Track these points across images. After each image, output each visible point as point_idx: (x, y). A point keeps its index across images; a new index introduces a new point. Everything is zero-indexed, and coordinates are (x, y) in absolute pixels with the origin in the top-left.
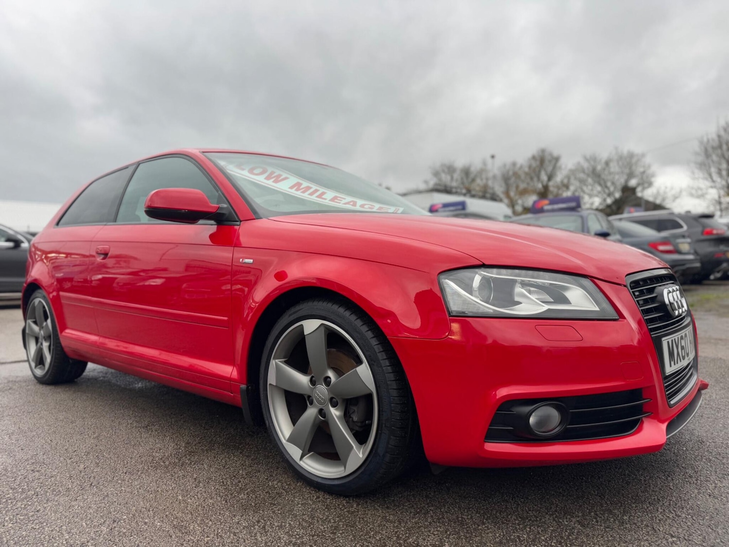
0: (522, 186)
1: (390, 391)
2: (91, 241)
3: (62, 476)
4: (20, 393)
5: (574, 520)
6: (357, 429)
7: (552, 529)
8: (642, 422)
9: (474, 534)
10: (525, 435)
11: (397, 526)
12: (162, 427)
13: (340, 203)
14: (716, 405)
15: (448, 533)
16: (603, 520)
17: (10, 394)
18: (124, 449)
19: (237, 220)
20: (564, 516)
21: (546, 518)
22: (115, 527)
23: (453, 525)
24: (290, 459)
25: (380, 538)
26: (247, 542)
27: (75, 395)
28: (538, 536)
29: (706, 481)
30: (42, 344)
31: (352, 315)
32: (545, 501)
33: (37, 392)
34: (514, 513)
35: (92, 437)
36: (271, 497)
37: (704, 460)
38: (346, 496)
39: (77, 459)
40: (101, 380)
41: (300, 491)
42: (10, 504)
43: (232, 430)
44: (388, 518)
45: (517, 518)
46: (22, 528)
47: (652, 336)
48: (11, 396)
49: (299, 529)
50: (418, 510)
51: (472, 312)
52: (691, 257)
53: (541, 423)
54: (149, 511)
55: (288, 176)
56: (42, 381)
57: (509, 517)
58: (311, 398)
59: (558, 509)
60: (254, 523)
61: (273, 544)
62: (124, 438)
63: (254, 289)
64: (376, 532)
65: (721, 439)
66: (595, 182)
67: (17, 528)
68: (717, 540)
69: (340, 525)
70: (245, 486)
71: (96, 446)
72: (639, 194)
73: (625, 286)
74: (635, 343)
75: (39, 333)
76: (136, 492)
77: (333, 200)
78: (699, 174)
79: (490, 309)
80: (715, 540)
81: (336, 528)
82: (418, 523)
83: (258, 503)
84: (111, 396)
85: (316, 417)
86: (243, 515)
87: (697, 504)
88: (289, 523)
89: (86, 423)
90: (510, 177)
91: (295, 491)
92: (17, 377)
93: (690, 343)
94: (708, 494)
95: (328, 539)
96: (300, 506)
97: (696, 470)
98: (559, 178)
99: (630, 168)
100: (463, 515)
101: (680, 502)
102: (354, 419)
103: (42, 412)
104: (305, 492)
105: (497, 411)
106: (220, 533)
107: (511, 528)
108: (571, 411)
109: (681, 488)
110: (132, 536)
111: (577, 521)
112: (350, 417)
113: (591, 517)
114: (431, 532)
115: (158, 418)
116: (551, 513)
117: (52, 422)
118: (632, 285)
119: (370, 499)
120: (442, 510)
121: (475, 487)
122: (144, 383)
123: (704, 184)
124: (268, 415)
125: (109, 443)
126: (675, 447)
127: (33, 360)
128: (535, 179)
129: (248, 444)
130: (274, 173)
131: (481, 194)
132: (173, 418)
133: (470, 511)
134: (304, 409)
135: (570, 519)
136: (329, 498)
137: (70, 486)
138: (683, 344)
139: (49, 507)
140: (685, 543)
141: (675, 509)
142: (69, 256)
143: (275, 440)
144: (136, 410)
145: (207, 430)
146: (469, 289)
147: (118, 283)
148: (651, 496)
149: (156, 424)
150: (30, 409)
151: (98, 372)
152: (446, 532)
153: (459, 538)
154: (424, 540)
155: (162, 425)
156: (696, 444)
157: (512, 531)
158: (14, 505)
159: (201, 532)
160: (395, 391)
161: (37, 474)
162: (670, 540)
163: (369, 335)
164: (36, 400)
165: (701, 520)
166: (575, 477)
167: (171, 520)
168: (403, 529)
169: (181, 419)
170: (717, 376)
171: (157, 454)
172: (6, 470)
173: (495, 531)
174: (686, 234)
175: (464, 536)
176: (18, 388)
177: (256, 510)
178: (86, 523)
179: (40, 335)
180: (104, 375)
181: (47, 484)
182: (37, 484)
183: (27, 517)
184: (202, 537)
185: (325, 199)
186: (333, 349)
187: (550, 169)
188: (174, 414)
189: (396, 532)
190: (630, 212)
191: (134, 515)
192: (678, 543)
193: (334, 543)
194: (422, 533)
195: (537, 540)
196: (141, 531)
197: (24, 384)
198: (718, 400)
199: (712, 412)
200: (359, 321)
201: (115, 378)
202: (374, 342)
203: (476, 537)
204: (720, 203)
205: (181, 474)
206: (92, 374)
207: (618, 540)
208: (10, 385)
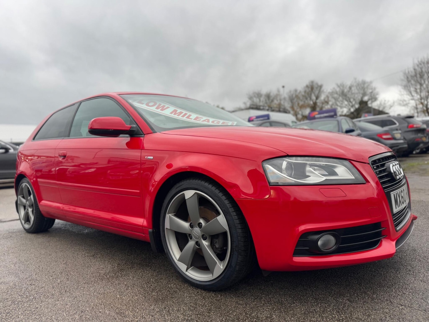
0: (301, 103)
1: (237, 230)
2: (55, 149)
3: (48, 287)
4: (17, 239)
5: (345, 299)
6: (218, 252)
7: (333, 304)
8: (382, 241)
9: (289, 309)
10: (316, 252)
11: (245, 307)
12: (102, 255)
13: (200, 121)
14: (421, 228)
15: (274, 309)
16: (362, 298)
17: (11, 240)
18: (82, 269)
19: (142, 134)
20: (339, 297)
21: (329, 298)
22: (83, 315)
23: (276, 305)
24: (180, 271)
25: (236, 314)
26: (160, 320)
27: (49, 239)
28: (326, 309)
29: (419, 273)
30: (28, 210)
31: (213, 187)
32: (328, 289)
33: (27, 238)
34: (311, 296)
35: (63, 263)
36: (170, 293)
37: (417, 261)
38: (214, 291)
39: (55, 276)
40: (64, 229)
41: (187, 289)
42: (20, 304)
43: (144, 255)
44: (239, 302)
45: (313, 299)
46: (29, 318)
47: (385, 191)
48: (12, 241)
49: (189, 311)
50: (256, 297)
51: (282, 183)
52: (402, 141)
53: (324, 244)
54: (101, 305)
55: (169, 106)
56: (28, 231)
57: (308, 299)
58: (191, 235)
59: (336, 292)
60: (163, 309)
61: (175, 321)
62: (81, 263)
63: (154, 174)
64: (233, 311)
65: (426, 248)
66: (343, 99)
67: (26, 318)
68: (427, 307)
69: (212, 308)
70: (155, 288)
71: (66, 268)
72: (370, 105)
73: (368, 164)
74: (375, 196)
75: (26, 204)
76: (92, 294)
77: (195, 119)
78: (404, 92)
79: (292, 180)
80: (426, 306)
81: (210, 310)
82: (257, 304)
83: (164, 297)
84: (71, 238)
85: (194, 246)
86: (156, 305)
87: (415, 286)
88: (183, 308)
89: (58, 255)
90: (293, 98)
91: (184, 289)
92: (14, 229)
93: (406, 194)
94: (420, 280)
95: (206, 316)
96: (188, 298)
97: (413, 266)
98: (322, 97)
99: (364, 90)
100: (282, 299)
101: (405, 286)
102: (216, 247)
103: (31, 250)
104: (190, 290)
105: (300, 238)
106: (143, 316)
107: (310, 305)
108: (341, 237)
109: (404, 277)
110: (93, 320)
111: (347, 299)
112: (214, 245)
113: (355, 296)
114: (265, 309)
115: (99, 250)
116: (332, 295)
117: (38, 255)
118: (372, 163)
119: (228, 292)
120: (270, 296)
121: (287, 282)
122: (89, 230)
123: (407, 97)
124: (166, 245)
125: (73, 266)
126: (400, 254)
127: (23, 219)
128: (309, 99)
129: (154, 263)
130: (161, 104)
131: (277, 109)
132: (108, 250)
133: (286, 296)
134: (187, 242)
135: (343, 298)
136: (204, 293)
137: (54, 293)
138: (402, 195)
139: (43, 306)
140: (409, 309)
141: (402, 290)
142: (39, 157)
143: (171, 260)
144: (86, 246)
145: (129, 256)
146: (280, 169)
147: (69, 172)
148: (388, 283)
149: (99, 254)
150: (24, 248)
151: (62, 225)
152: (273, 309)
153: (281, 312)
154: (261, 314)
155: (103, 254)
156: (412, 252)
157: (310, 307)
158: (23, 305)
159: (133, 316)
160: (240, 229)
161: (33, 286)
162: (401, 307)
163: (224, 198)
164: (27, 243)
165: (417, 295)
166: (344, 274)
167: (114, 310)
168: (248, 308)
169: (113, 250)
170: (421, 211)
171: (102, 272)
172: (15, 285)
173: (301, 307)
174: (398, 128)
175: (283, 311)
176: (15, 236)
177: (163, 301)
178: (66, 314)
179: (27, 204)
180: (65, 226)
181: (40, 292)
182: (34, 293)
183: (31, 312)
184: (134, 319)
185: (191, 119)
186: (202, 207)
187: (317, 92)
188: (109, 248)
189: (245, 310)
190: (365, 116)
191: (93, 308)
192: (405, 309)
193: (210, 318)
194: (260, 310)
195: (325, 311)
196: (98, 317)
197: (19, 234)
198: (422, 225)
199: (420, 232)
200: (217, 190)
201: (72, 227)
202: (226, 202)
203: (291, 311)
204: (417, 108)
205: (117, 282)
206: (57, 226)
207: (371, 309)
208: (11, 235)
